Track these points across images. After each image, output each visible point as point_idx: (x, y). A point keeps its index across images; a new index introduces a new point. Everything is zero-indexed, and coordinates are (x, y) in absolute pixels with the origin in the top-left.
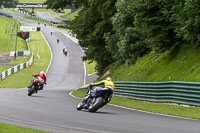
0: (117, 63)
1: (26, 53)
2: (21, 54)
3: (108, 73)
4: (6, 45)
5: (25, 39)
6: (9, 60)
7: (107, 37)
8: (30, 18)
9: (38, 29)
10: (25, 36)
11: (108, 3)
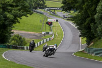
0: (97, 39)
1: (51, 33)
2: (48, 33)
3: (92, 44)
4: (40, 29)
5: (50, 25)
6: (42, 36)
7: (92, 25)
8: (53, 15)
9: (57, 21)
10: (50, 24)
11: (93, 8)
